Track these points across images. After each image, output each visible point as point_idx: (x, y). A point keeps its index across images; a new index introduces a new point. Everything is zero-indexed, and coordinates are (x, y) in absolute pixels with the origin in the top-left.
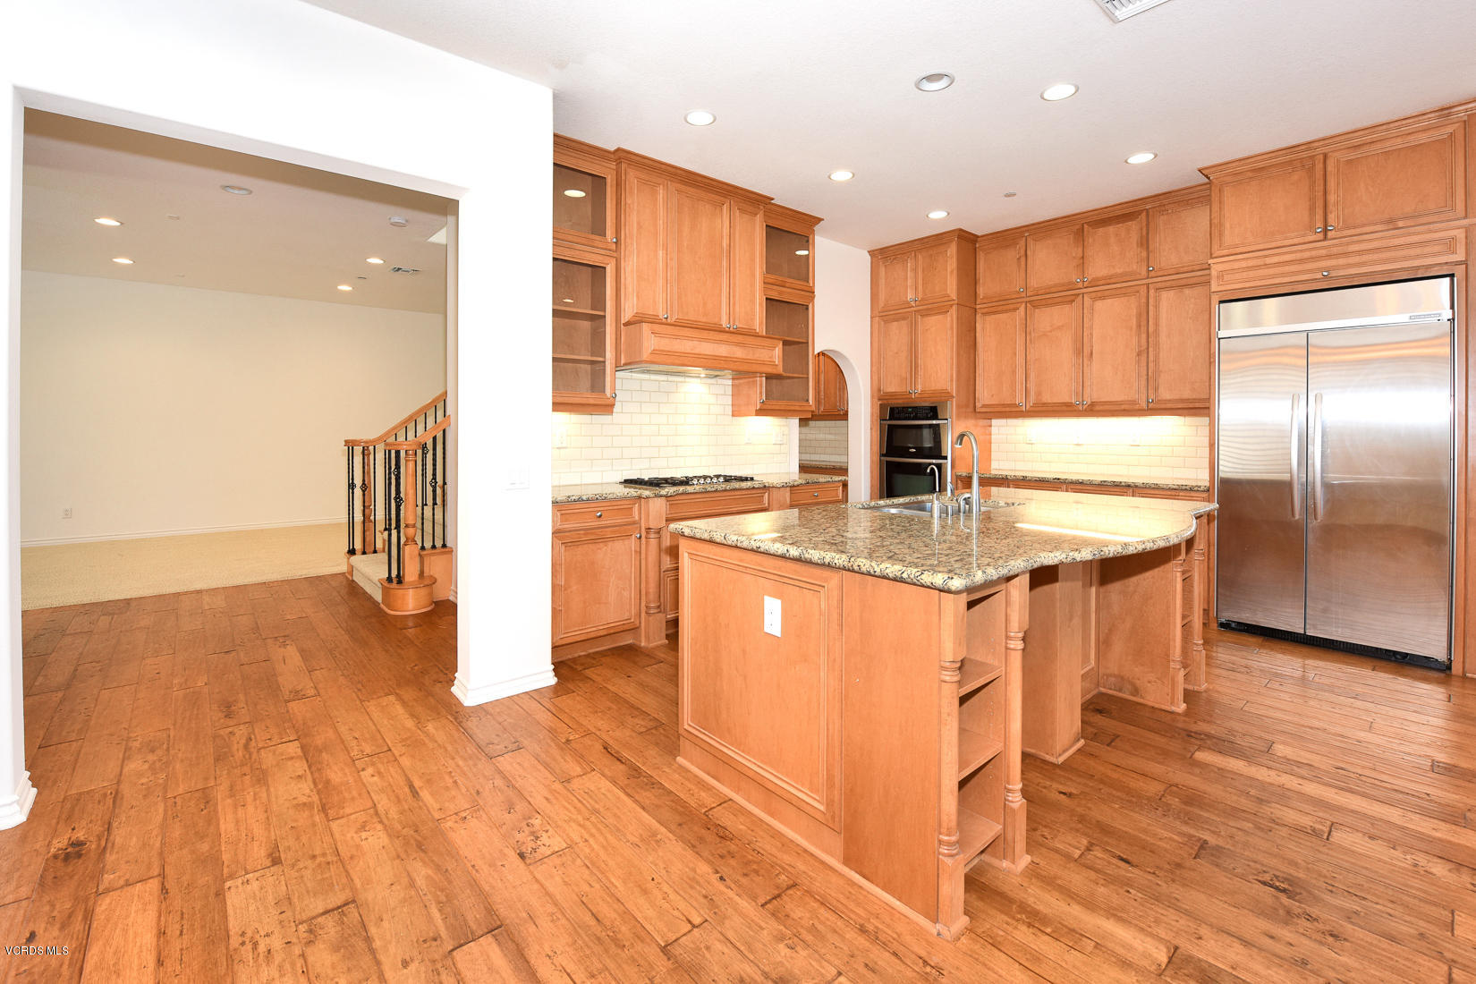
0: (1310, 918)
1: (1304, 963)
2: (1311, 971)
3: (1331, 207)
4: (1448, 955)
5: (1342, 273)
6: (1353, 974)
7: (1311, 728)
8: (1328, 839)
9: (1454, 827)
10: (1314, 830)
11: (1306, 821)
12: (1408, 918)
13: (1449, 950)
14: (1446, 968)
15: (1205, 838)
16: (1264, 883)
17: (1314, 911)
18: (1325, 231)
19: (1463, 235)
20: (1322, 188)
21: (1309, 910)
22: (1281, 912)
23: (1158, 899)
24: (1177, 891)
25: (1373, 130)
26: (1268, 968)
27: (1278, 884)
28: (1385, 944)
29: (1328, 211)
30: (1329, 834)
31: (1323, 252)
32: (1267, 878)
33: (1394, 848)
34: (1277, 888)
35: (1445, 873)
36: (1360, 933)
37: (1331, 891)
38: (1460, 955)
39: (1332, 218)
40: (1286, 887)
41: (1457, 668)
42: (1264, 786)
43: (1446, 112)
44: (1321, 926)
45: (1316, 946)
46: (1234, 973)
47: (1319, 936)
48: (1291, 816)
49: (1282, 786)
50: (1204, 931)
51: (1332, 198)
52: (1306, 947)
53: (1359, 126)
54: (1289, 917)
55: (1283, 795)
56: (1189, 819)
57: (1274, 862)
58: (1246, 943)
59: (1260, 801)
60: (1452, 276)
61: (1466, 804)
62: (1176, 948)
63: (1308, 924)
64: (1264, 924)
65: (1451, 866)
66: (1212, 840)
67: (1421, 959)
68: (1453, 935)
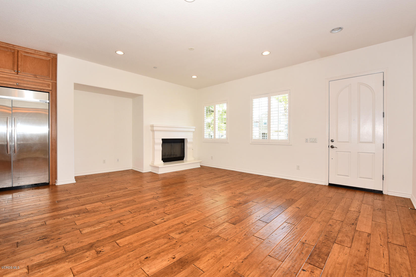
0: (52, 239)
1: (57, 247)
2: (59, 247)
3: (19, 66)
4: (78, 228)
5: (22, 85)
6: (66, 242)
7: (27, 206)
8: (46, 224)
9: (66, 210)
10: (42, 224)
11: (39, 224)
12: (69, 227)
13: (77, 228)
14: (79, 230)
15: (17, 241)
16: (38, 240)
17: (52, 238)
18: (18, 72)
19: (51, 84)
20: (17, 59)
21: (51, 238)
22: (46, 242)
23: (14, 261)
24: (18, 256)
25: (31, 50)
26: (51, 253)
27: (42, 238)
28: (68, 234)
29: (18, 67)
30: (46, 223)
31: (17, 78)
32: (38, 239)
33: (59, 218)
34: (42, 239)
35: (70, 217)
36: (63, 235)
37: (53, 232)
38: (79, 227)
39: (19, 69)
40: (44, 238)
41: (51, 184)
42: (24, 223)
43: (48, 54)
44: (55, 239)
45: (57, 243)
46: (45, 259)
47: (57, 241)
48: (35, 225)
49: (29, 221)
50: (32, 258)
51: (19, 63)
52: (55, 244)
53: (28, 47)
54: (48, 242)
55: (30, 222)
56: (9, 241)
57: (38, 235)
58: (43, 253)
59: (25, 226)
60: (49, 93)
61: (66, 205)
62: (28, 266)
63: (53, 240)
64: (44, 247)
65: (70, 216)
66: (19, 241)
67: (75, 232)
68: (77, 225)
